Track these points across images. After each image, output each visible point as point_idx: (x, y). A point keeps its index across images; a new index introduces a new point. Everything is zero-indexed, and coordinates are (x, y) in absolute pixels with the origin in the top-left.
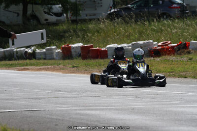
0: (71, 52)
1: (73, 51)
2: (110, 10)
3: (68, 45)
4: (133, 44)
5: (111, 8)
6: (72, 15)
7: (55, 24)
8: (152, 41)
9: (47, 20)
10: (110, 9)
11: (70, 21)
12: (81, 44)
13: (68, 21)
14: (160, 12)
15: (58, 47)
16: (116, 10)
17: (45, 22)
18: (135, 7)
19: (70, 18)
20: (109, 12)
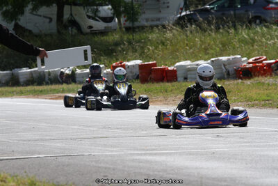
2: (181, 13)
3: (121, 63)
4: (213, 61)
5: (182, 9)
6: (126, 21)
7: (103, 33)
8: (239, 56)
9: (91, 27)
10: (180, 11)
11: (124, 29)
12: (139, 62)
13: (120, 28)
14: (251, 15)
15: (106, 67)
16: (188, 13)
17: (89, 30)
18: (215, 9)
19: (124, 24)
20: (179, 16)
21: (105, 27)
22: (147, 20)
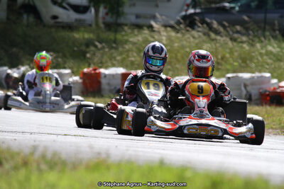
0: (99, 83)
1: (104, 81)
2: (186, 11)
3: (95, 70)
4: (229, 78)
5: (188, 6)
6: (107, 14)
8: (268, 75)
9: (55, 17)
10: (186, 8)
11: (102, 26)
12: (121, 70)
13: (97, 24)
15: (74, 73)
16: (198, 11)
17: (52, 22)
18: (237, 9)
19: (104, 18)
20: (184, 13)
21: (76, 20)
22: (138, 16)
